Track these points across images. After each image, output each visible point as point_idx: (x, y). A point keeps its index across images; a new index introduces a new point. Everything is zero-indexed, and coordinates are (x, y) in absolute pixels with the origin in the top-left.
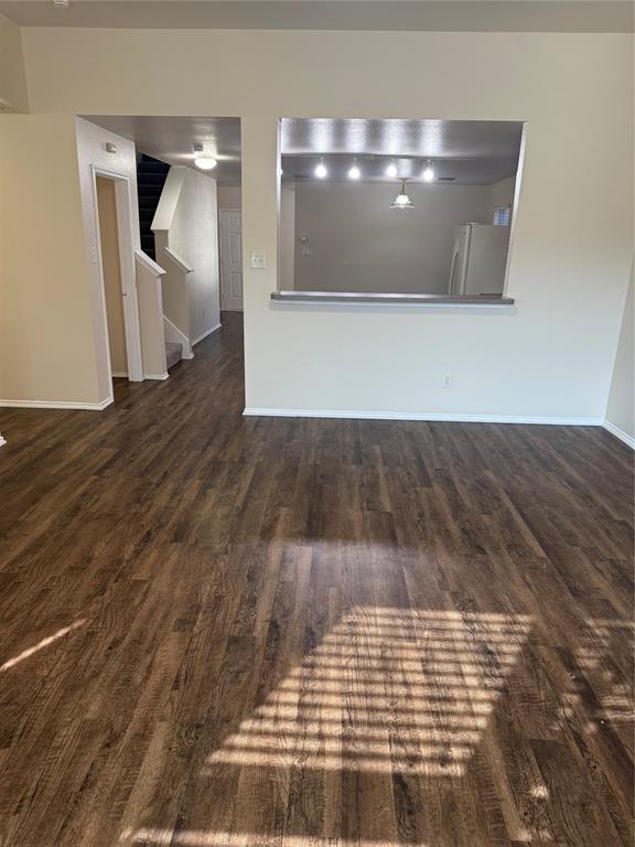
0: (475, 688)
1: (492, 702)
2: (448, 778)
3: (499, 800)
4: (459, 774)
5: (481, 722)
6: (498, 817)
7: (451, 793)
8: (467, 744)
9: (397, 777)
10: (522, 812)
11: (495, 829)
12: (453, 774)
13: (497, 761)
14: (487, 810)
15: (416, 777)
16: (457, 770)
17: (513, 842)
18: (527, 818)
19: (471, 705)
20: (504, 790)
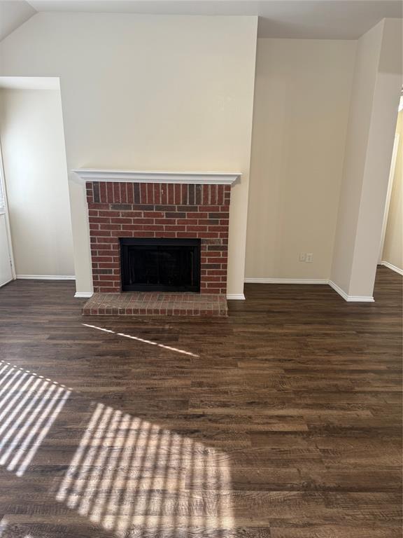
0: (131, 521)
1: (114, 530)
2: (57, 490)
3: (31, 514)
4: (58, 497)
5: (95, 518)
6: (21, 512)
7: (46, 490)
8: (78, 505)
9: (66, 468)
10: (18, 525)
11: (15, 508)
12: (59, 493)
13: (59, 520)
14: (29, 507)
15: (64, 475)
16: (61, 496)
17: (3, 515)
18: (13, 527)
19: (114, 514)
20: (37, 519)
